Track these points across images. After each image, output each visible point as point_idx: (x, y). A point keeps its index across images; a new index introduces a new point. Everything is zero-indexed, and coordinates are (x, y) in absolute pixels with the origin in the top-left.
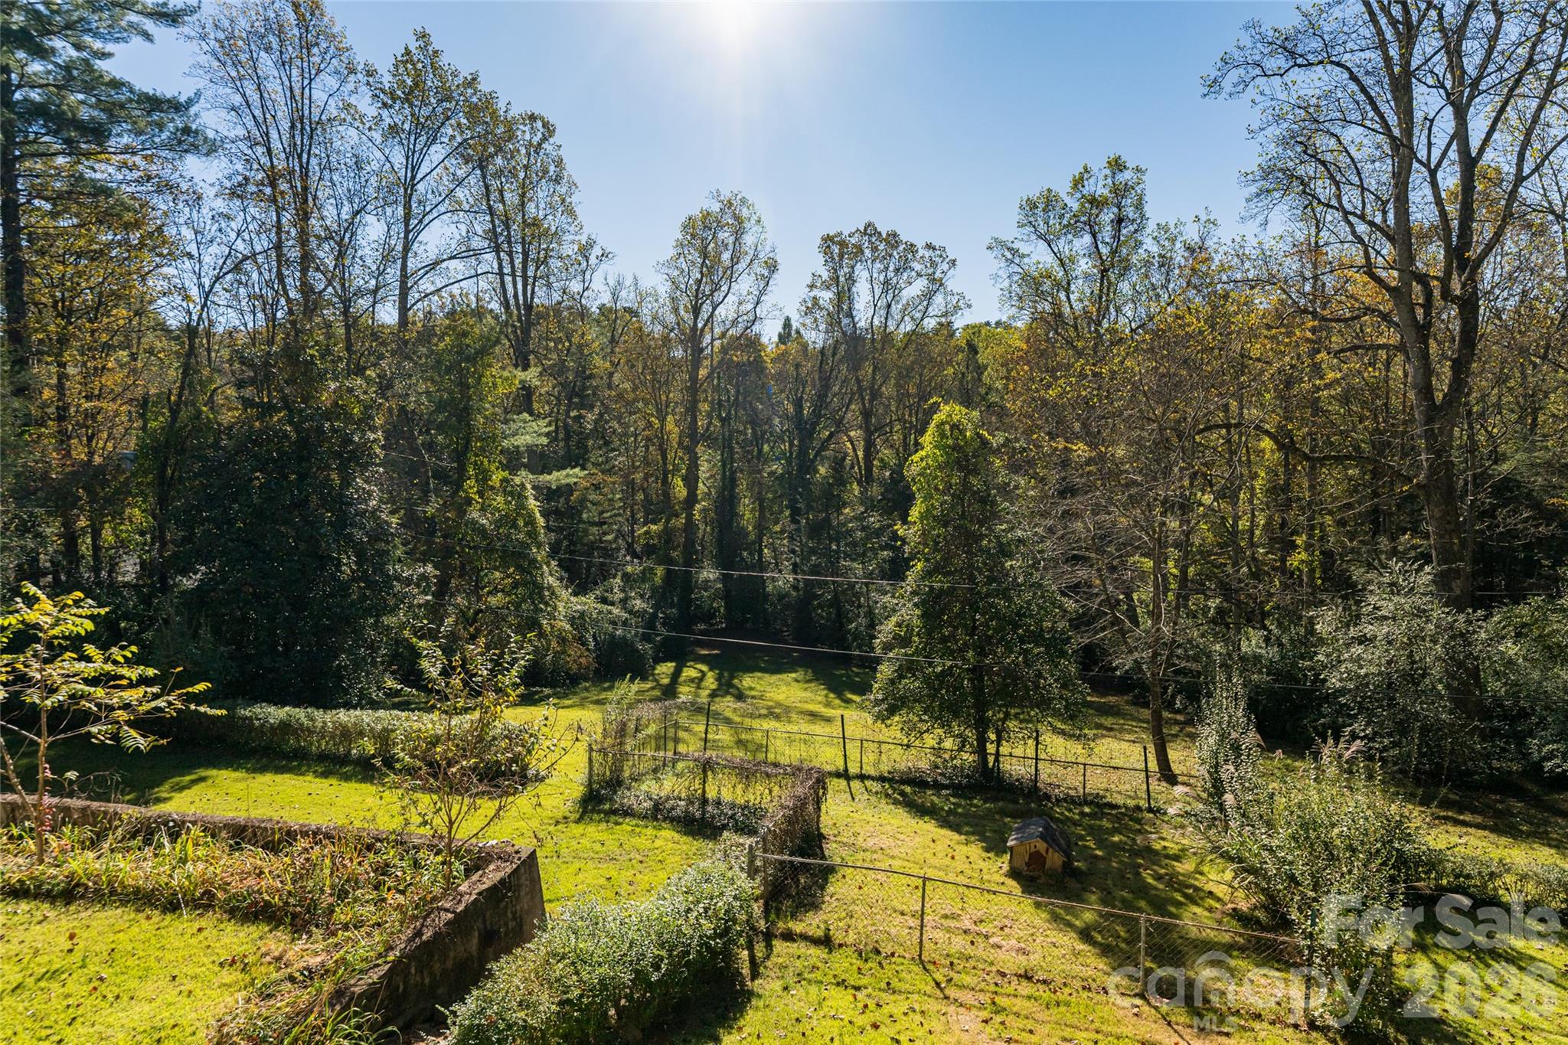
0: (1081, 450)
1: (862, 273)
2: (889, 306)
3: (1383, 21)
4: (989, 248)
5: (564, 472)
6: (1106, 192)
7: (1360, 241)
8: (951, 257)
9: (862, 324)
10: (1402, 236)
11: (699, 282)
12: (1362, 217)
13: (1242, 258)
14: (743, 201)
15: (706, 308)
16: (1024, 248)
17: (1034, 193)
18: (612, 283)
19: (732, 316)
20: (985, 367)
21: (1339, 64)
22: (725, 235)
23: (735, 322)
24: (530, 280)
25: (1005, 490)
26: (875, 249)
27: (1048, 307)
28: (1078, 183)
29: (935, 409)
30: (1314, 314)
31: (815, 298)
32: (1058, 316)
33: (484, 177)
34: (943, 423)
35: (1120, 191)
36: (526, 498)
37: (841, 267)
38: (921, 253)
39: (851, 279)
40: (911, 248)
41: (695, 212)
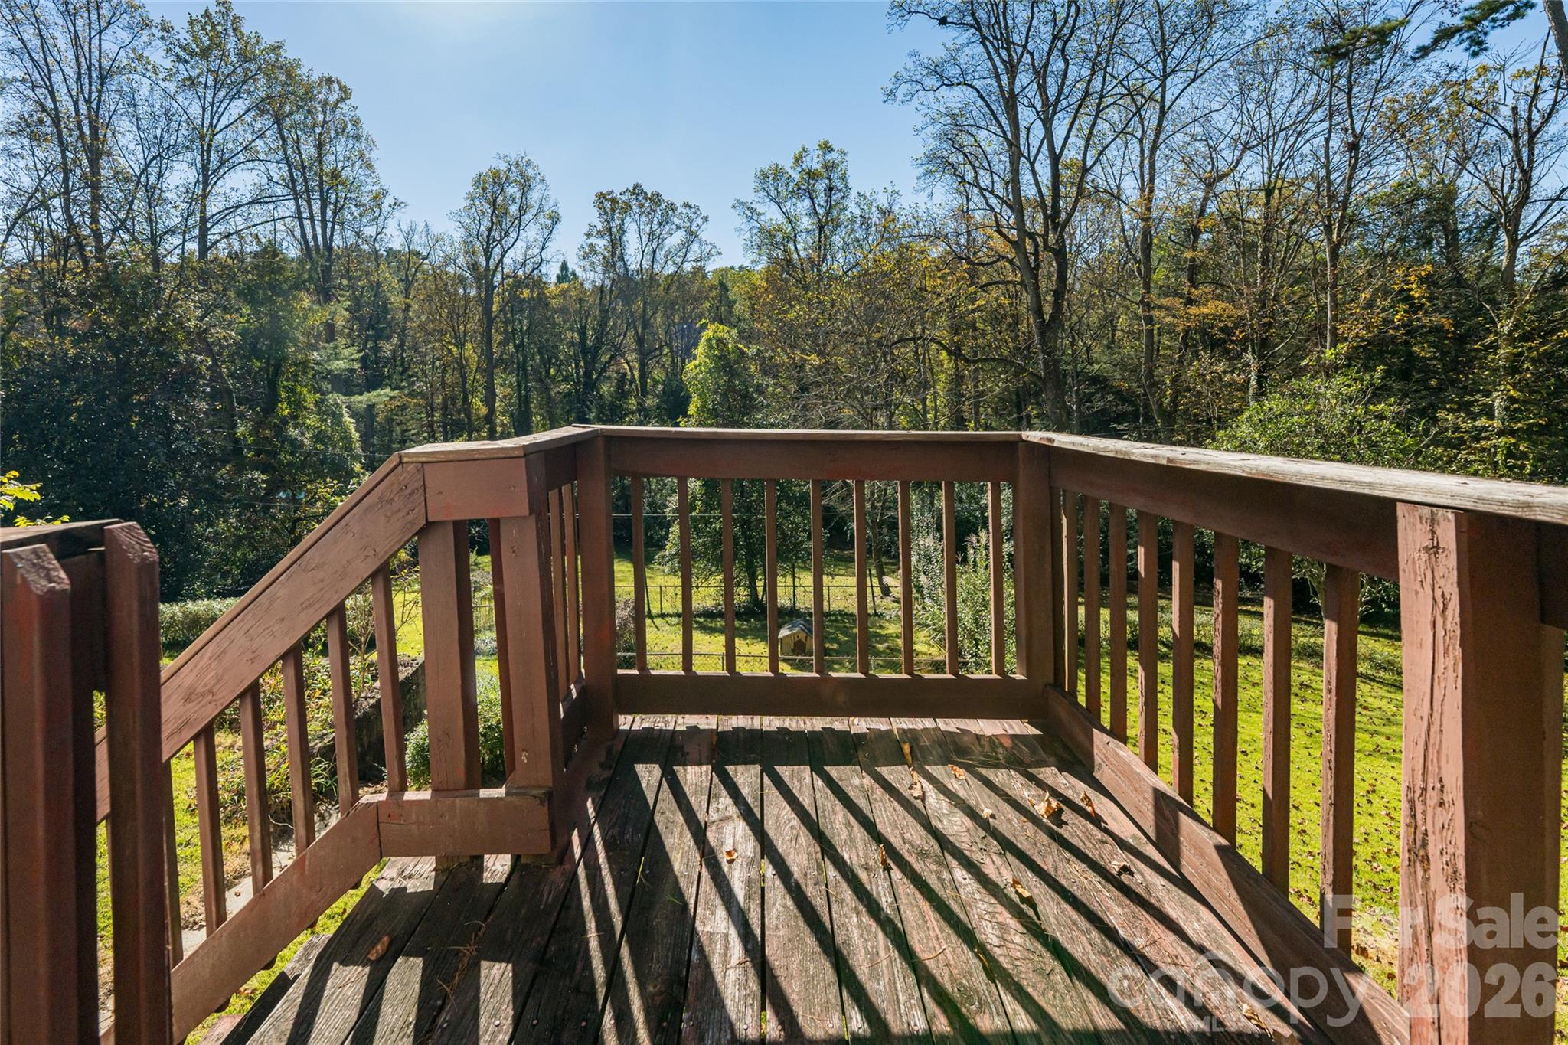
0: (815, 360)
1: (631, 225)
2: (654, 252)
3: (997, 59)
4: (734, 207)
5: (375, 393)
6: (819, 166)
7: (992, 209)
8: (704, 214)
9: (633, 267)
10: (1017, 206)
11: (490, 230)
12: (992, 192)
13: (918, 219)
14: (529, 163)
15: (497, 251)
16: (760, 208)
17: (766, 166)
18: (405, 228)
19: (520, 258)
20: (735, 302)
21: (971, 86)
22: (512, 190)
23: (524, 264)
24: (329, 225)
25: (759, 389)
26: (641, 206)
27: (780, 253)
28: (798, 160)
29: (704, 327)
30: (967, 259)
31: (591, 245)
32: (789, 261)
33: (280, 130)
34: (709, 339)
35: (829, 167)
36: (342, 415)
37: (613, 219)
38: (680, 210)
39: (622, 230)
40: (672, 206)
41: (485, 170)
